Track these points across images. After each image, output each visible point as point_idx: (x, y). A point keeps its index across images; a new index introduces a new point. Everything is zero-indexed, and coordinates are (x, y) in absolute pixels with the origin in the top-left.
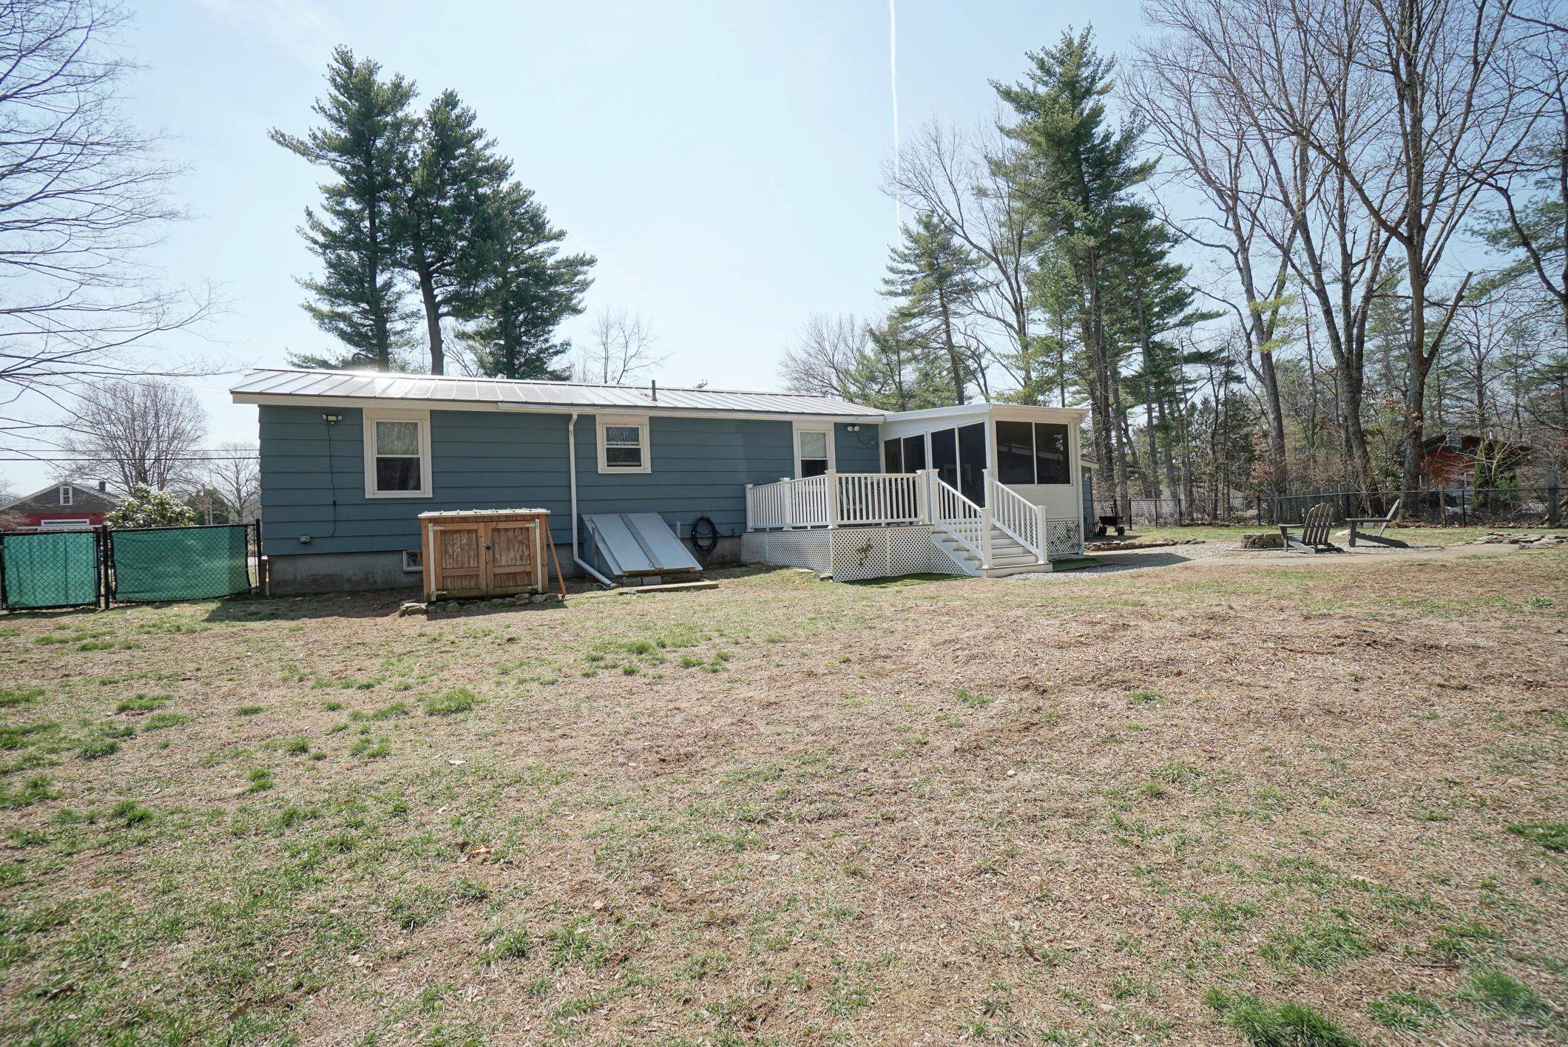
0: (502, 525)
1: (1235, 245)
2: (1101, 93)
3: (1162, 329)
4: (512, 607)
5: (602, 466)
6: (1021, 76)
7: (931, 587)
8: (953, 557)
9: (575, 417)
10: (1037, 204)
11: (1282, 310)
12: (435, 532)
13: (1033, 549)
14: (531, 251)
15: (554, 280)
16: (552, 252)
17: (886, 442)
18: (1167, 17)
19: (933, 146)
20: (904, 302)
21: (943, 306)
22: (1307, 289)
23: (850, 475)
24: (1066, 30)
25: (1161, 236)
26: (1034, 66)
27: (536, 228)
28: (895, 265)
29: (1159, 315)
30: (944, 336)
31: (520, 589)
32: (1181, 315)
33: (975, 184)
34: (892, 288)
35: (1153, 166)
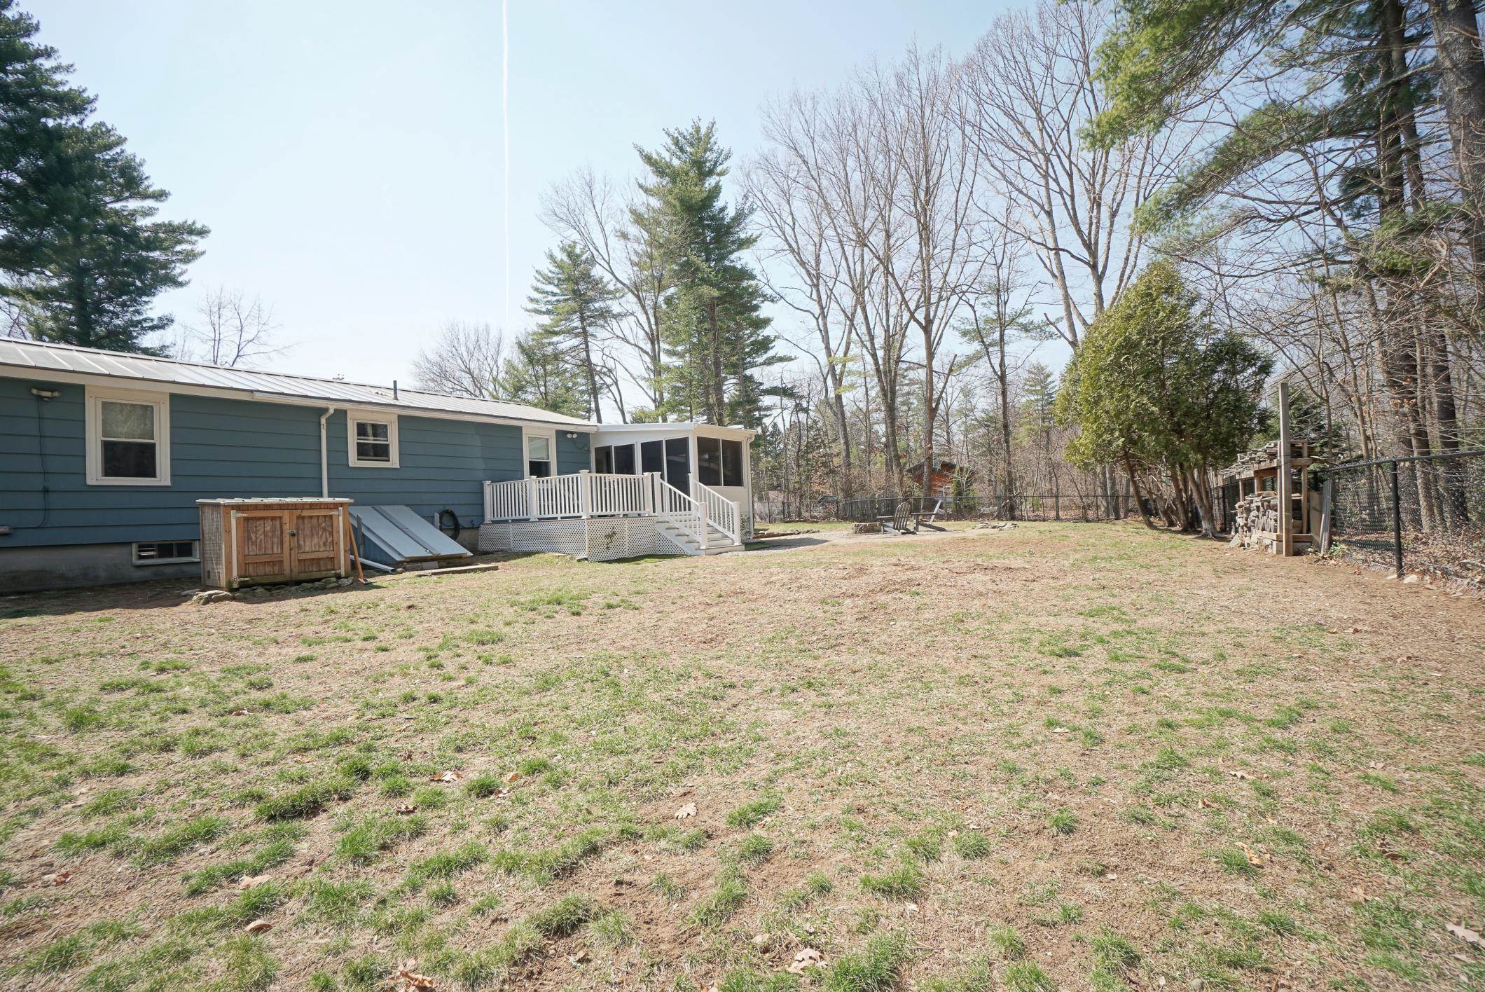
0: (306, 513)
1: (817, 311)
2: (720, 174)
3: (753, 365)
4: (324, 590)
5: (353, 460)
6: (660, 147)
7: (665, 565)
8: (677, 541)
9: (331, 411)
10: (670, 255)
11: (849, 365)
12: (238, 519)
13: (730, 534)
14: (117, 206)
15: (150, 245)
16: (148, 213)
17: (597, 449)
18: (778, 137)
19: (587, 189)
20: (546, 320)
21: (584, 328)
22: (865, 351)
23: (570, 476)
24: (696, 120)
25: (755, 293)
26: (670, 142)
27: (131, 181)
28: (540, 285)
29: (749, 355)
30: (583, 355)
31: (324, 574)
32: (765, 357)
33: (618, 227)
34: (536, 306)
35: (755, 241)
